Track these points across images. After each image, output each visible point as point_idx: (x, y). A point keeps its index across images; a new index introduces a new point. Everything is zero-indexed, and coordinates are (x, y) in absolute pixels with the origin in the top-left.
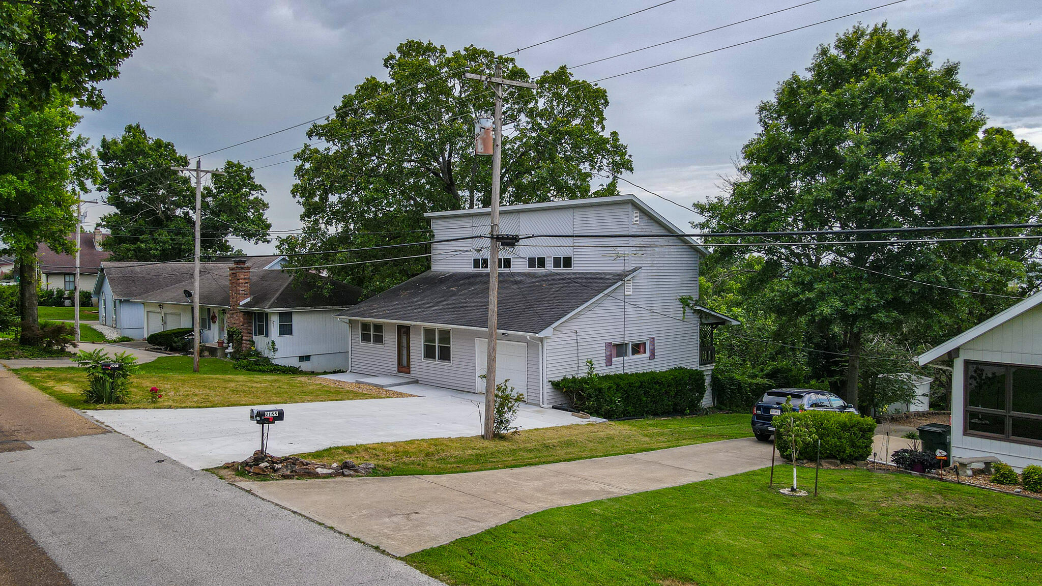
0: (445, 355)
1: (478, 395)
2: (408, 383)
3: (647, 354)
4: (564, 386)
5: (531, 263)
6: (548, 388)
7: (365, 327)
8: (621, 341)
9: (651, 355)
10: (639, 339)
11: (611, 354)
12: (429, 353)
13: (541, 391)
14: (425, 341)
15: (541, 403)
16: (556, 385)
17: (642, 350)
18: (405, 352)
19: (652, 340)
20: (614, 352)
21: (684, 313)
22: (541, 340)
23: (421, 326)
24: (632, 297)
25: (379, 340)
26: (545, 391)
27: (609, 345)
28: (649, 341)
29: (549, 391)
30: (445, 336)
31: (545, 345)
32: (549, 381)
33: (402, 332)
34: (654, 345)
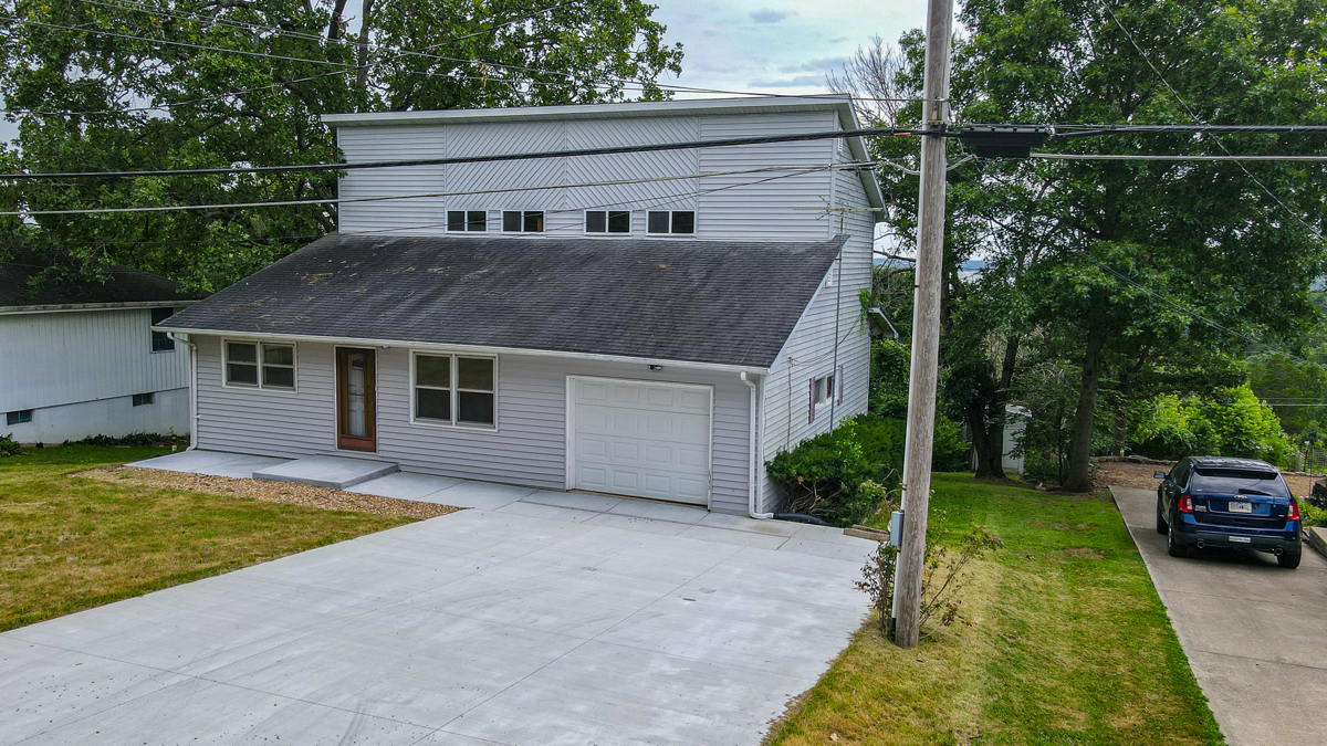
0: (478, 410)
1: (572, 495)
2: (383, 474)
3: (837, 396)
4: (797, 472)
5: (595, 221)
6: (764, 477)
7: (239, 351)
8: (821, 373)
9: (840, 398)
10: (832, 369)
11: (813, 401)
12: (432, 406)
13: (752, 486)
14: (419, 381)
15: (751, 510)
17: (832, 388)
18: (358, 406)
19: (841, 370)
21: (862, 320)
23: (408, 349)
25: (281, 376)
26: (760, 485)
27: (813, 383)
28: (838, 372)
29: (764, 483)
30: (477, 371)
31: (764, 389)
32: (766, 464)
33: (350, 363)
34: (842, 379)
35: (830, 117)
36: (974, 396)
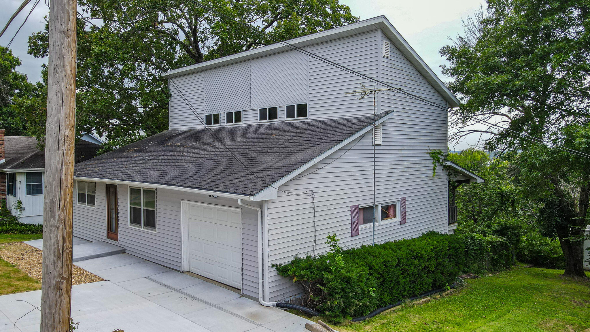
0: (151, 222)
1: (185, 275)
2: (117, 253)
3: (398, 218)
4: (294, 273)
5: (263, 114)
6: (271, 275)
8: (369, 203)
9: (402, 219)
10: (388, 200)
11: (358, 221)
13: (260, 281)
15: (261, 299)
16: (282, 271)
17: (391, 213)
19: (403, 201)
20: (361, 217)
21: (434, 169)
22: (261, 205)
23: (127, 185)
24: (381, 148)
25: (92, 201)
26: (267, 280)
27: (354, 209)
28: (399, 203)
29: (272, 280)
31: (266, 212)
32: (273, 266)
34: (405, 208)
35: (375, 34)
36: (557, 222)
